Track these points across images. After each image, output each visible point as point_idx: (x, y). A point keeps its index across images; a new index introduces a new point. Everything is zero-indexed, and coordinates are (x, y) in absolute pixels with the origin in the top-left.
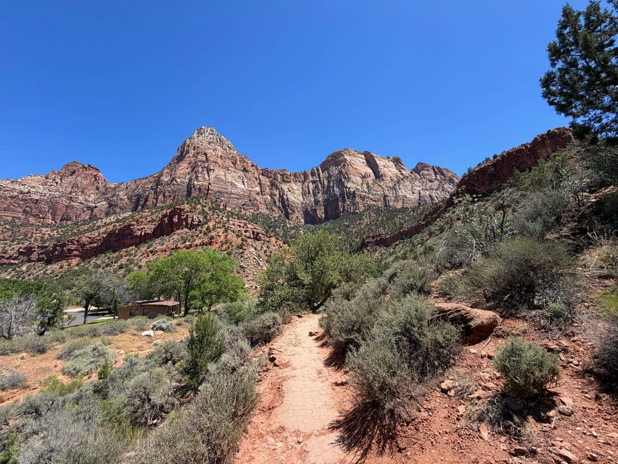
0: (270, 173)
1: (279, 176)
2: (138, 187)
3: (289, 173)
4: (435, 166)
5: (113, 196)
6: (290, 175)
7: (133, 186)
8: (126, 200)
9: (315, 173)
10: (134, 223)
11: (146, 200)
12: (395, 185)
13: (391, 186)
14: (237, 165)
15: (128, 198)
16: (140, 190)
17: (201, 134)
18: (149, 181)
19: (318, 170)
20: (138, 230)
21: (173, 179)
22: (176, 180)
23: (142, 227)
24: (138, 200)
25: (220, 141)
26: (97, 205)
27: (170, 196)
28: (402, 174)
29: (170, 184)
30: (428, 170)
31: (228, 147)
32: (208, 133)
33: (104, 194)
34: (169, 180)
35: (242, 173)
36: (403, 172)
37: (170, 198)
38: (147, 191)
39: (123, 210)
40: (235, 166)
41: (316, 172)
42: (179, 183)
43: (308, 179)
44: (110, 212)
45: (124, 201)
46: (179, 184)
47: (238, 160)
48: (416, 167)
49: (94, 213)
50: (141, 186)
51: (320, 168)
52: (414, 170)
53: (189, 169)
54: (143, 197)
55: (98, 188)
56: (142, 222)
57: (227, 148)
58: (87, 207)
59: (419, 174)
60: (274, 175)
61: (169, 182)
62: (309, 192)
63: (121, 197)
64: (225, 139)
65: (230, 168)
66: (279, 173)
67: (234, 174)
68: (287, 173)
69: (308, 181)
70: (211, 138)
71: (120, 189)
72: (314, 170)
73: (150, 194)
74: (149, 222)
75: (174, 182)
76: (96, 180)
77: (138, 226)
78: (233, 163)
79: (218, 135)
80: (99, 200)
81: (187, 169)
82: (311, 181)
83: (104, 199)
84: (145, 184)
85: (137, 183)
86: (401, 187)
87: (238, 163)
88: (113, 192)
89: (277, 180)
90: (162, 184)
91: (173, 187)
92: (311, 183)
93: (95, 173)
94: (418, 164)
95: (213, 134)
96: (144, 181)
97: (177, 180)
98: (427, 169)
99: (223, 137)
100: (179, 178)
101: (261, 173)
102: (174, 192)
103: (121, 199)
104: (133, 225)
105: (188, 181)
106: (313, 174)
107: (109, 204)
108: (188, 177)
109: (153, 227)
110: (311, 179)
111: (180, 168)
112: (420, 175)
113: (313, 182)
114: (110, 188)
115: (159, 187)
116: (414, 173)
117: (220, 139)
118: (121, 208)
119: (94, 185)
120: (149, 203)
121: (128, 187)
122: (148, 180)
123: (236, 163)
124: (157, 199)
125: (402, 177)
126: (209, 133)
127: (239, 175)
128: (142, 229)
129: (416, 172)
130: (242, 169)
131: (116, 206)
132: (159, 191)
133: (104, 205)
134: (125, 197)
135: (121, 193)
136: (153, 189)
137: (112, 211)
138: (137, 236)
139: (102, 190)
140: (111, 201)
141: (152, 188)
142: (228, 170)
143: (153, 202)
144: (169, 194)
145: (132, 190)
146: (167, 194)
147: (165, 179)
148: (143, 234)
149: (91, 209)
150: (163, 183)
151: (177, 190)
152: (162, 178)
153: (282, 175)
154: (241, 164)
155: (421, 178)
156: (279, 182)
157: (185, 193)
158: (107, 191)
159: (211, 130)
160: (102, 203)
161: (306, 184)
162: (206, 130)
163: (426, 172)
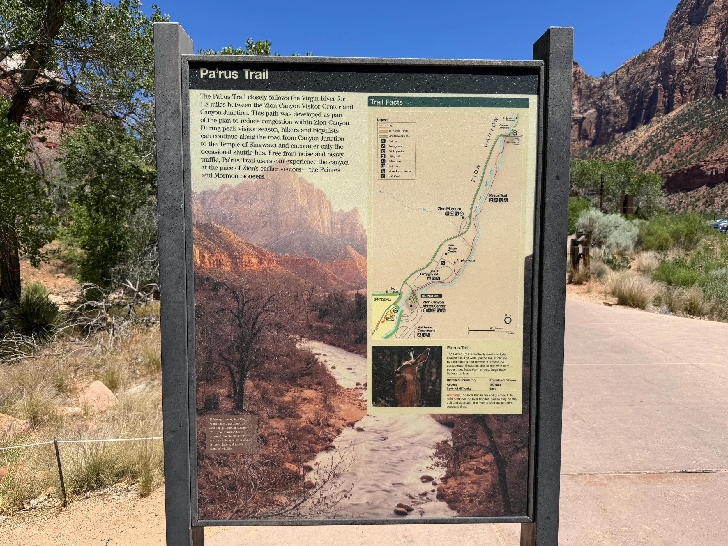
2: (633, 79)
5: (601, 99)
7: (626, 78)
8: (620, 101)
10: (703, 163)
11: (654, 99)
15: (621, 98)
16: (638, 83)
18: (649, 65)
20: (708, 170)
21: (693, 60)
22: (697, 62)
23: (711, 166)
24: (640, 102)
26: (585, 115)
27: (690, 90)
29: (688, 71)
33: (589, 97)
34: (685, 63)
37: (691, 93)
38: (652, 85)
39: (618, 117)
42: (702, 64)
44: (601, 122)
45: (618, 103)
46: (703, 67)
49: (583, 127)
50: (638, 77)
53: (717, 35)
54: (647, 96)
55: (580, 91)
56: (709, 161)
58: (574, 121)
61: (687, 67)
63: (613, 98)
71: (608, 86)
73: (659, 91)
74: (716, 160)
75: (695, 65)
76: (576, 79)
77: (707, 166)
80: (585, 108)
81: (714, 35)
83: (590, 105)
84: (644, 71)
85: (632, 71)
88: (600, 92)
90: (675, 71)
91: (693, 74)
93: (574, 70)
96: (641, 67)
97: (700, 60)
100: (702, 56)
102: (696, 80)
103: (614, 102)
104: (702, 166)
105: (716, 57)
107: (598, 110)
108: (716, 49)
109: (724, 167)
111: (703, 38)
114: (595, 87)
115: (671, 76)
118: (615, 116)
119: (574, 87)
120: (660, 105)
121: (619, 80)
122: (647, 65)
124: (671, 97)
128: (712, 168)
131: (609, 113)
132: (671, 83)
133: (592, 114)
134: (618, 98)
135: (611, 92)
136: (661, 82)
137: (604, 121)
138: (708, 175)
139: (585, 92)
140: (599, 106)
141: (658, 80)
143: (664, 102)
144: (689, 87)
145: (625, 84)
146: (686, 87)
147: (681, 61)
148: (714, 173)
149: (579, 121)
150: (676, 68)
151: (700, 77)
152: (673, 61)
157: (715, 81)
158: (592, 92)
160: (589, 111)
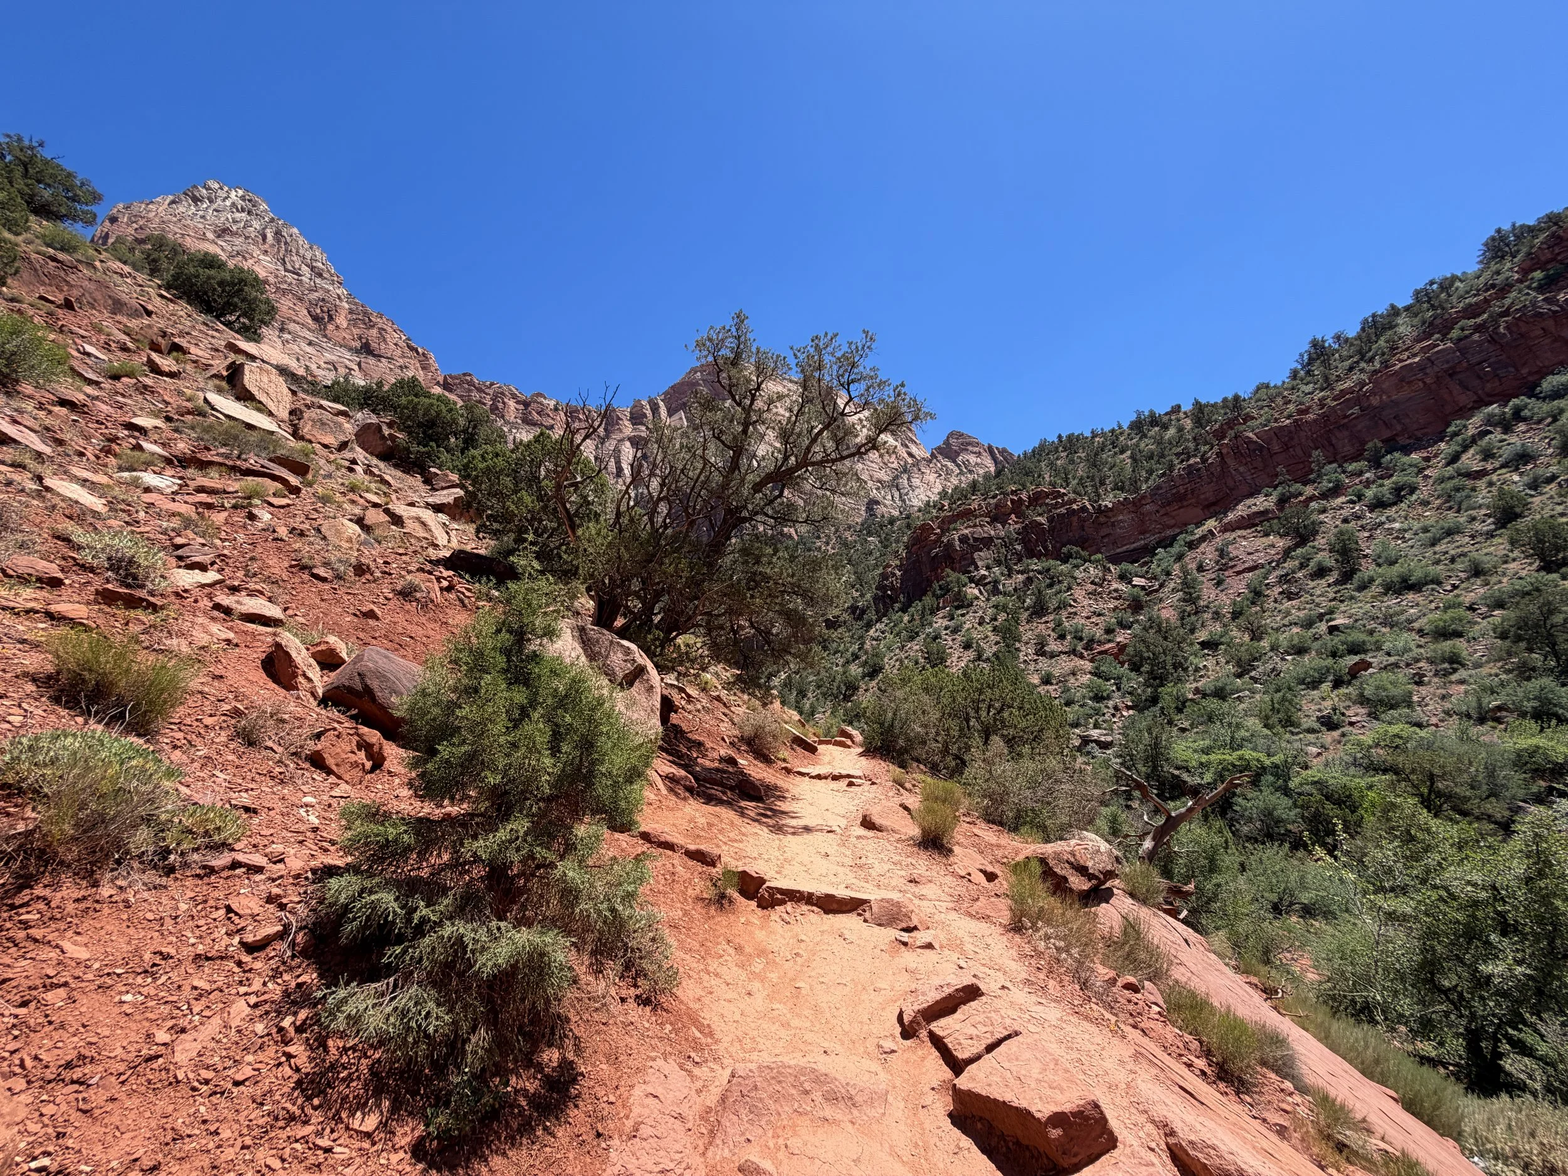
0: (479, 390)
1: (512, 403)
3: (552, 403)
4: (994, 445)
6: (556, 409)
9: (645, 416)
12: (896, 478)
13: (886, 478)
14: (330, 327)
17: (196, 200)
19: (655, 409)
25: (279, 242)
28: (910, 455)
30: (979, 454)
31: (312, 268)
32: (228, 203)
35: (348, 355)
36: (914, 449)
40: (325, 329)
41: (649, 413)
43: (620, 431)
47: (343, 313)
48: (947, 442)
51: (661, 404)
52: (939, 449)
57: (304, 268)
59: (954, 462)
60: (494, 399)
62: (620, 470)
64: (301, 240)
65: (292, 326)
66: (514, 396)
67: (309, 349)
68: (545, 402)
69: (618, 436)
70: (235, 221)
72: (642, 406)
78: (316, 318)
79: (272, 220)
82: (629, 439)
86: (916, 482)
87: (342, 320)
89: (503, 417)
92: (628, 444)
94: (951, 435)
95: (249, 213)
98: (976, 449)
99: (295, 230)
101: (441, 379)
106: (637, 418)
110: (628, 429)
112: (958, 466)
113: (635, 442)
116: (940, 457)
117: (278, 233)
123: (331, 318)
125: (910, 460)
126: (233, 204)
127: (329, 356)
129: (946, 456)
130: (358, 344)
142: (282, 330)
153: (526, 404)
154: (356, 331)
155: (961, 473)
156: (507, 422)
159: (243, 198)
161: (611, 445)
162: (220, 193)
163: (973, 459)
